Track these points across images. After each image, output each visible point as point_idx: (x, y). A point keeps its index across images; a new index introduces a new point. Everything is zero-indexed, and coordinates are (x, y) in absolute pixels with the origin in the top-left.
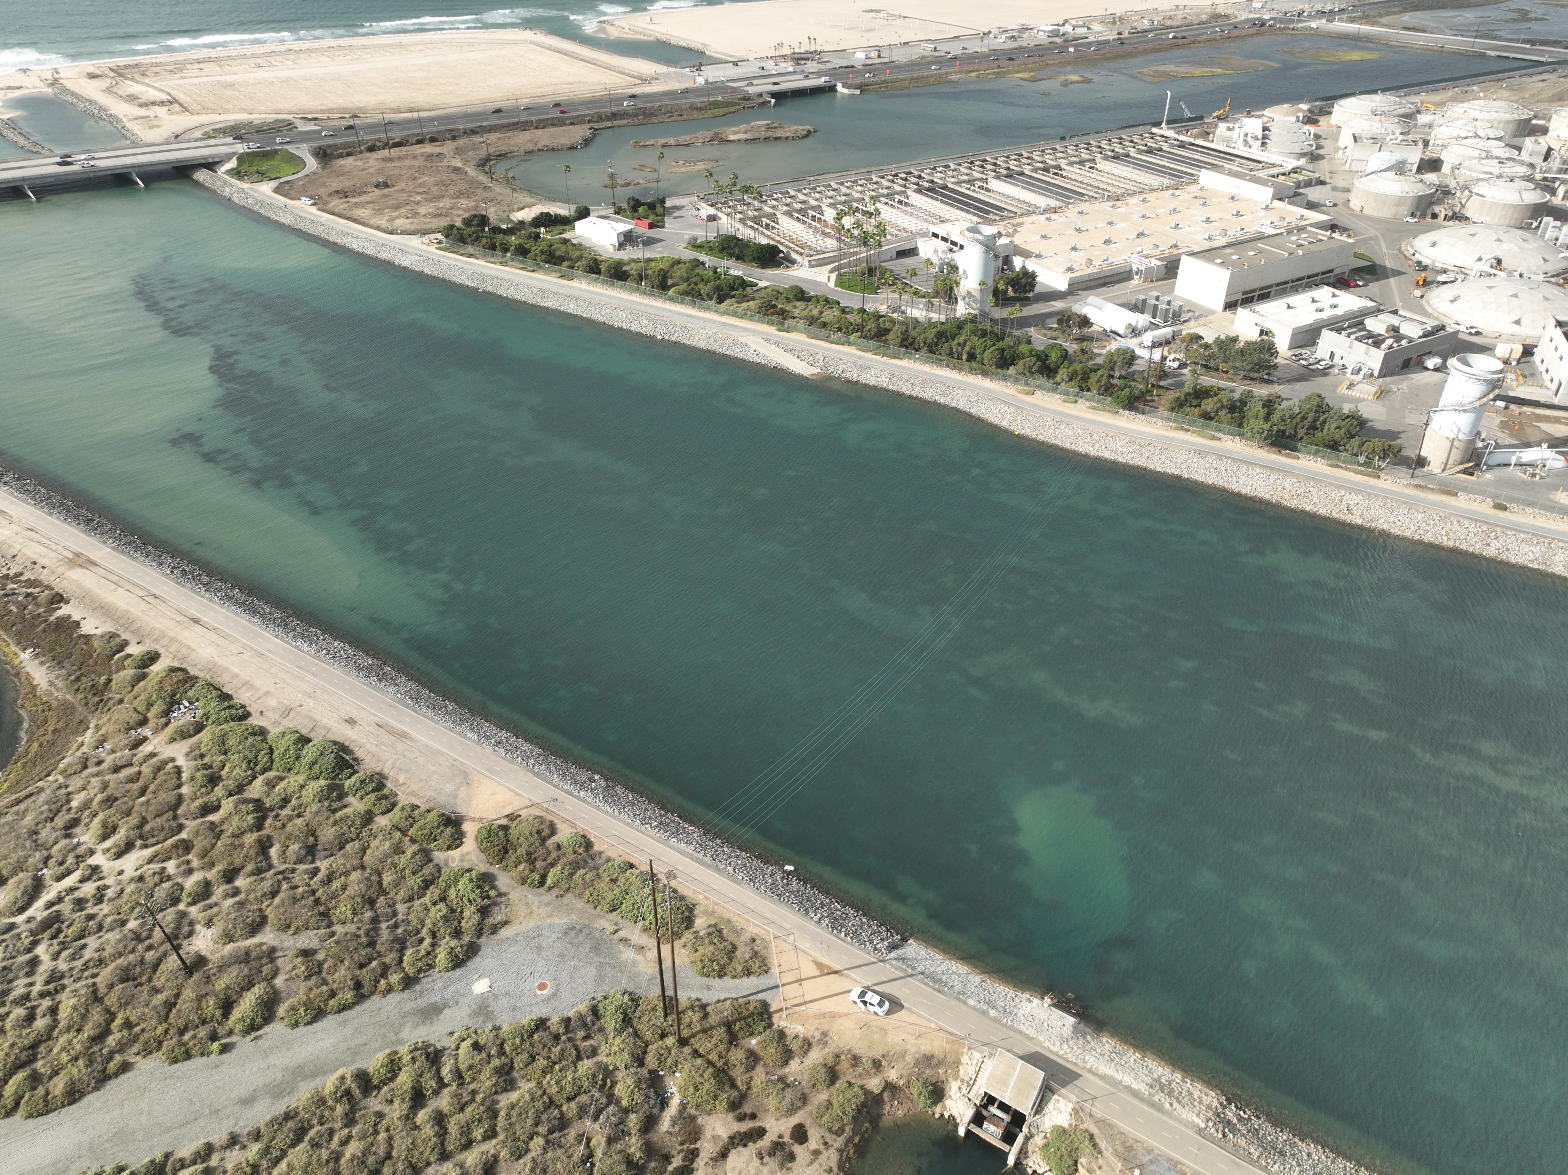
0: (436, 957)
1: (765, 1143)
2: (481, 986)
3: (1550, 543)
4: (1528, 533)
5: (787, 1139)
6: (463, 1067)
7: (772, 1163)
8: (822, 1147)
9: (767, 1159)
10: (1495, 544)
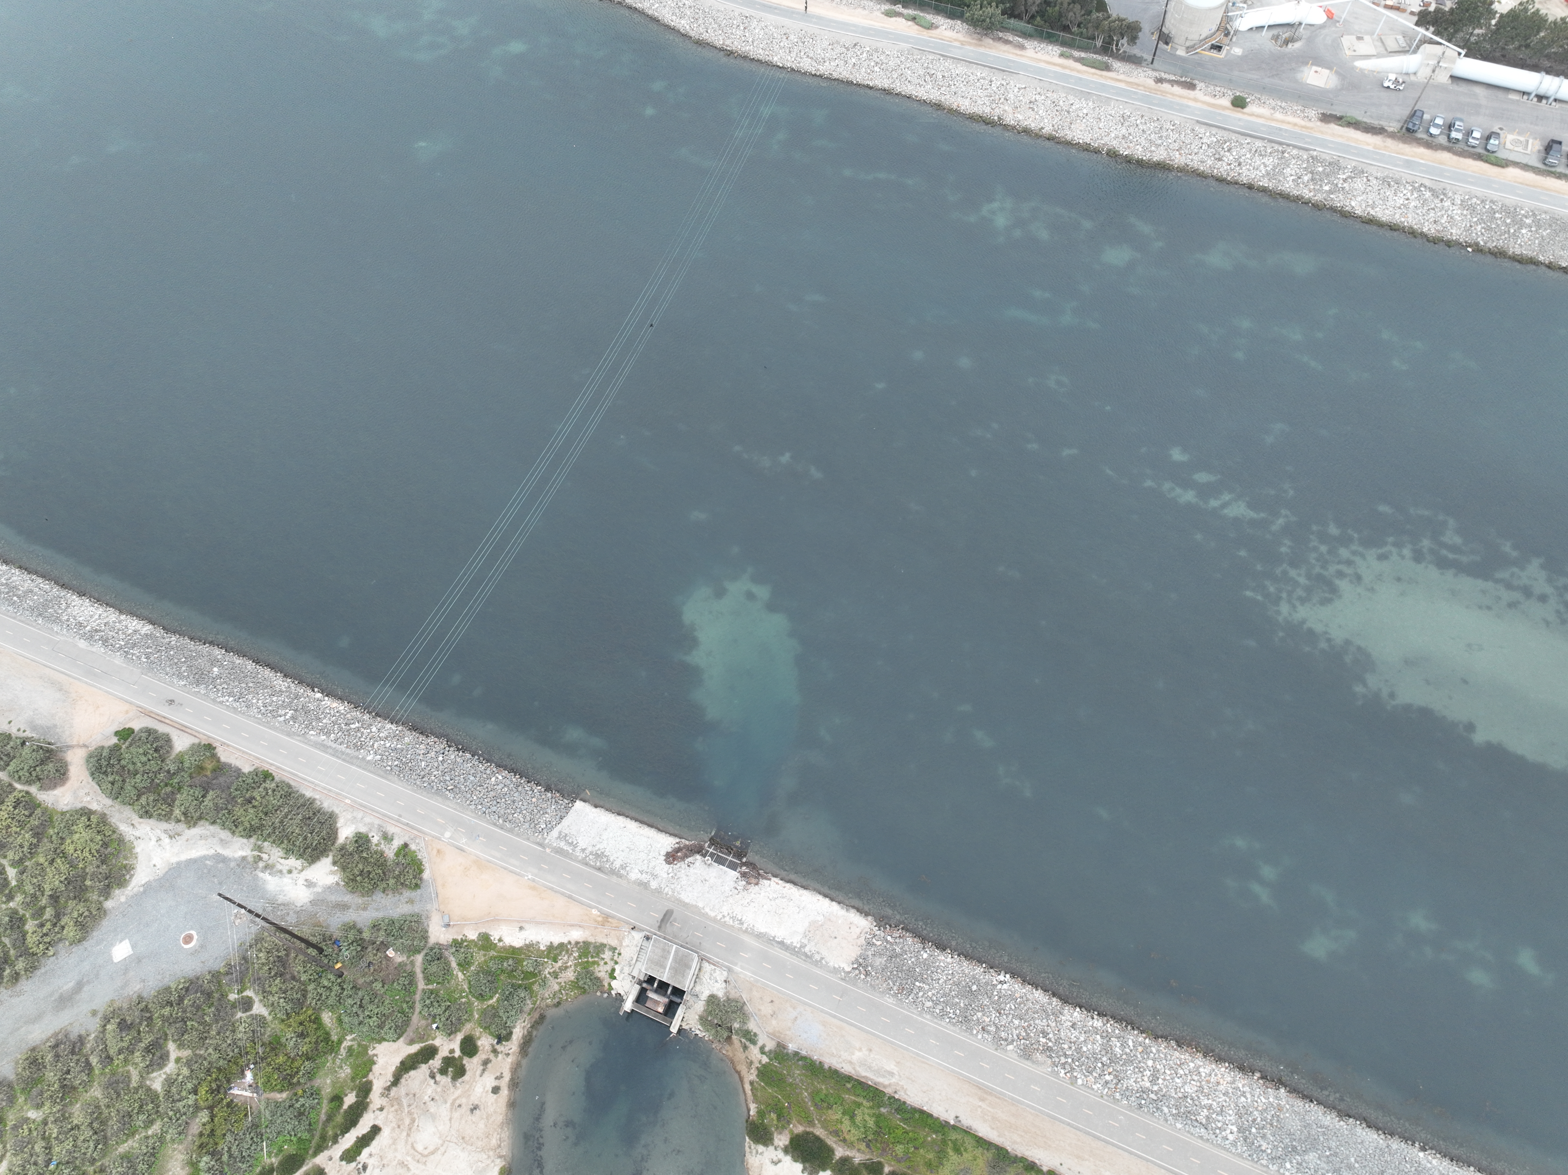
0: (63, 928)
1: (436, 1063)
2: (121, 951)
3: (1283, 152)
4: (1263, 139)
5: (457, 1054)
6: (112, 1052)
7: (444, 1080)
8: (492, 1056)
9: (438, 1077)
10: (1229, 157)
